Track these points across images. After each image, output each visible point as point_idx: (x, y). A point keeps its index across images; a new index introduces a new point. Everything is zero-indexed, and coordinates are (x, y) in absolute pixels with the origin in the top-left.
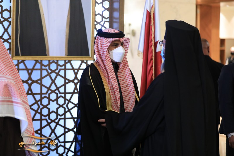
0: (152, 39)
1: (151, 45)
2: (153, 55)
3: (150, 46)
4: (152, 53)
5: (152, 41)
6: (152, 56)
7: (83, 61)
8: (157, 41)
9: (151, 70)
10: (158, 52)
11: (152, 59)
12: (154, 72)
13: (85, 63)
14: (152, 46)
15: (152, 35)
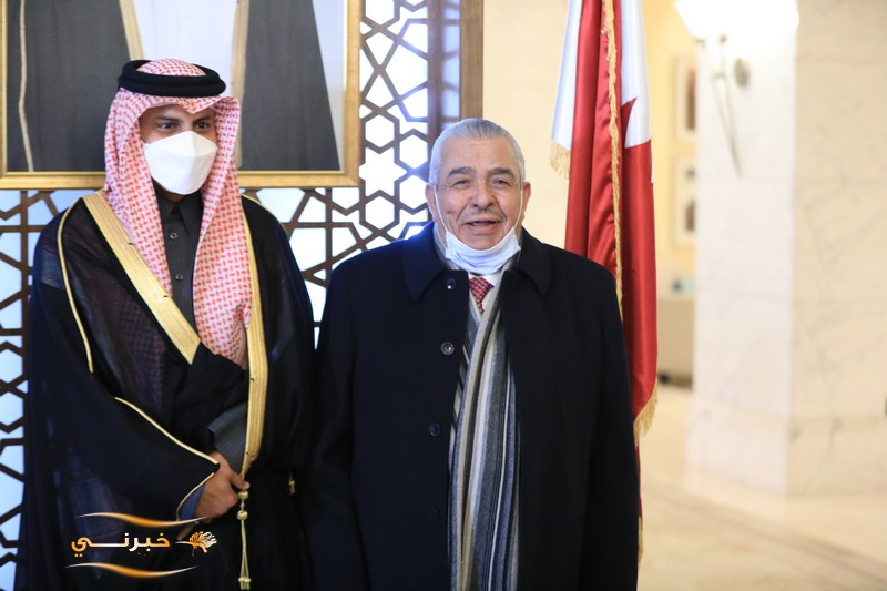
0: (607, 93)
1: (605, 117)
2: (615, 162)
3: (598, 123)
4: (611, 152)
5: (607, 100)
6: (609, 165)
7: (310, 192)
8: (630, 99)
9: (607, 227)
10: (636, 147)
11: (607, 180)
12: (617, 236)
13: (319, 197)
14: (607, 122)
15: (608, 75)
